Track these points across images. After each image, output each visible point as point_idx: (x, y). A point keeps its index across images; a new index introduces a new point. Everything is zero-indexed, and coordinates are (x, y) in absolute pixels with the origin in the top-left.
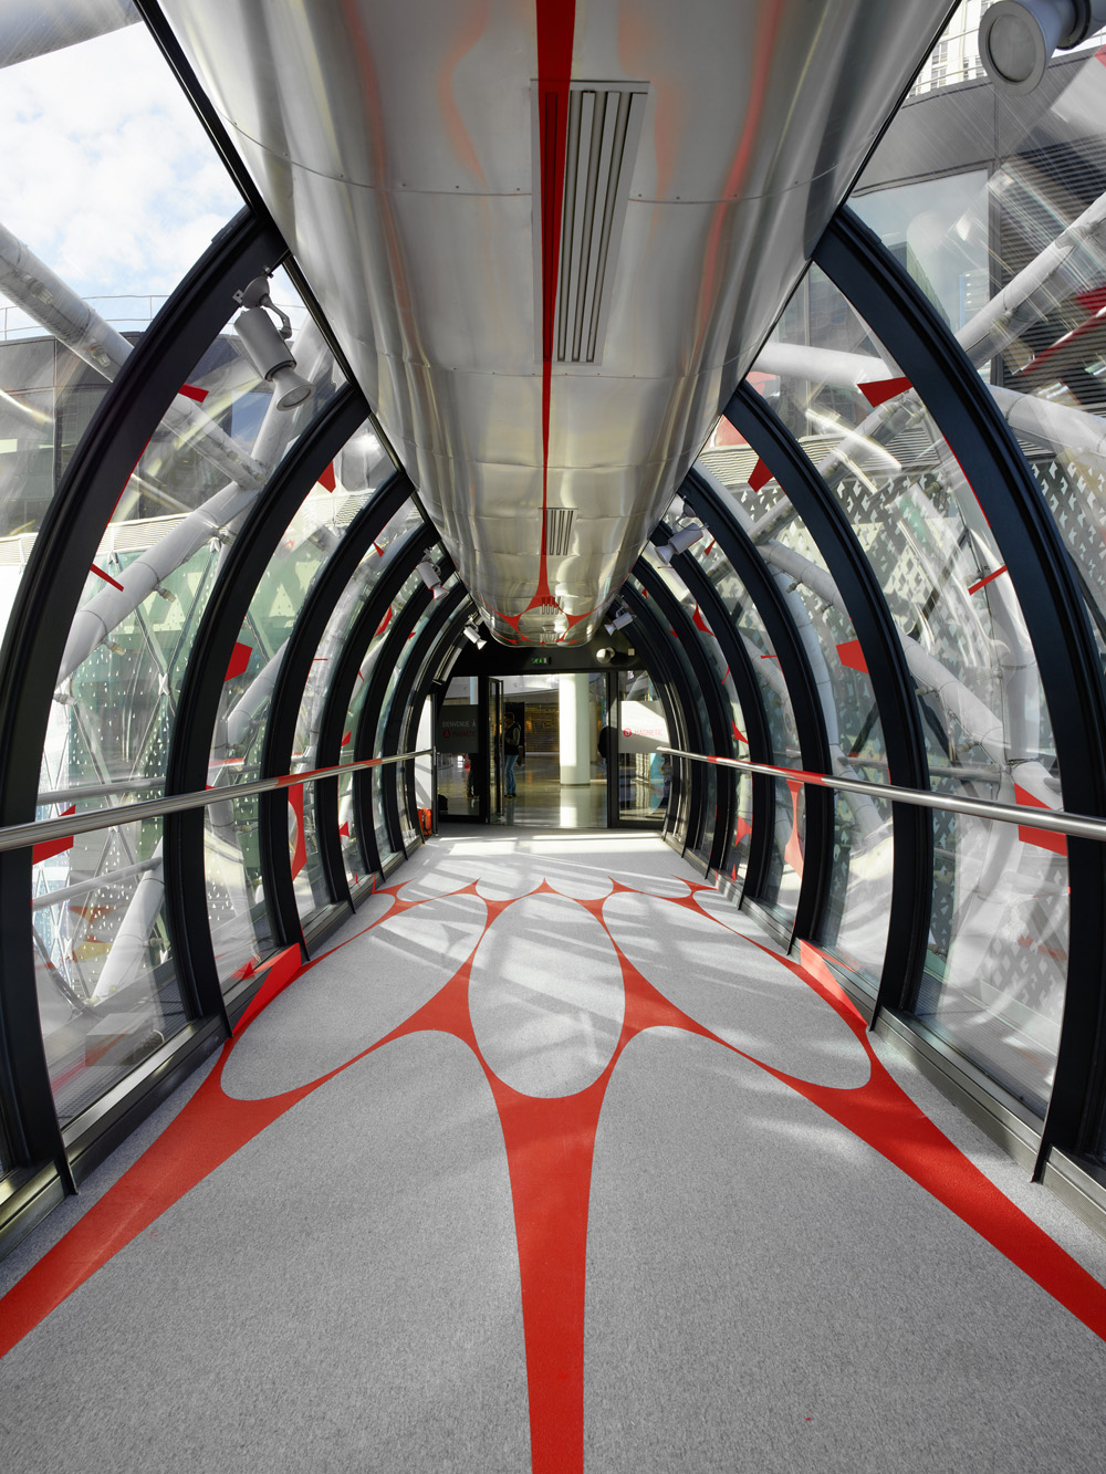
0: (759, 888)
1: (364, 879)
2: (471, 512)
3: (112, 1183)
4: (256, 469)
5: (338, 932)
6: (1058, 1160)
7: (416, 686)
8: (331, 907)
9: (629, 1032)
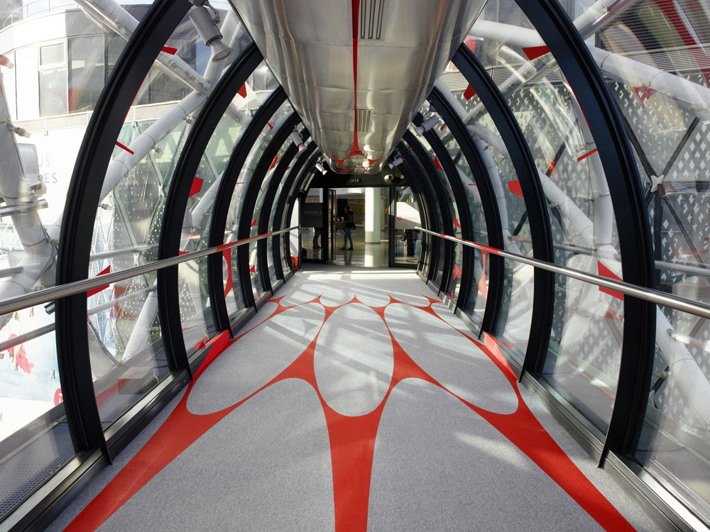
0: (465, 303)
1: (263, 294)
2: (317, 111)
3: (130, 459)
4: (206, 85)
5: (248, 323)
6: (612, 458)
7: (291, 193)
8: (245, 310)
9: (395, 381)
